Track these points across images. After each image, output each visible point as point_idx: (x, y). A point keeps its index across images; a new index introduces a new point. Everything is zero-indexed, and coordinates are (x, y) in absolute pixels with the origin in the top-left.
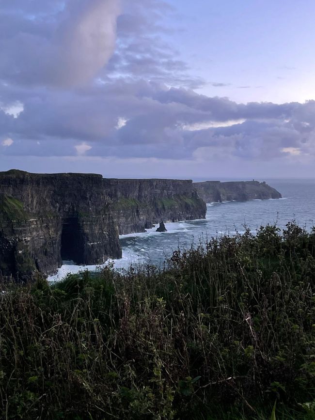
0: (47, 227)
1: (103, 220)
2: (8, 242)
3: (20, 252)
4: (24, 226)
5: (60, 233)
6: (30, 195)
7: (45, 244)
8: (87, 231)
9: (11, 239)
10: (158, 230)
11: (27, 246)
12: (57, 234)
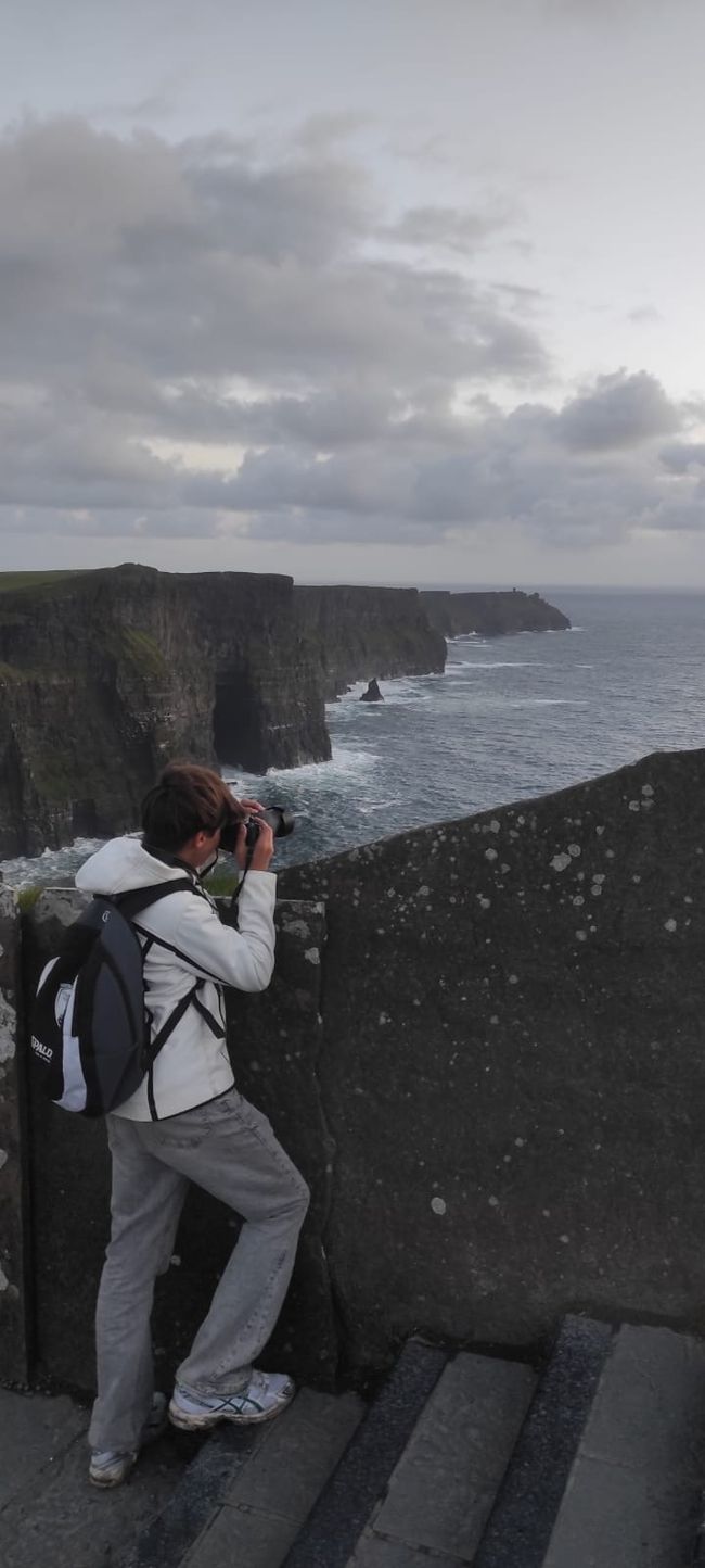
0: (192, 692)
1: (297, 676)
2: (136, 723)
3: (162, 746)
4: (166, 690)
5: (213, 704)
6: (162, 621)
7: (189, 729)
8: (267, 700)
9: (142, 716)
10: (365, 697)
11: (173, 733)
12: (209, 706)
